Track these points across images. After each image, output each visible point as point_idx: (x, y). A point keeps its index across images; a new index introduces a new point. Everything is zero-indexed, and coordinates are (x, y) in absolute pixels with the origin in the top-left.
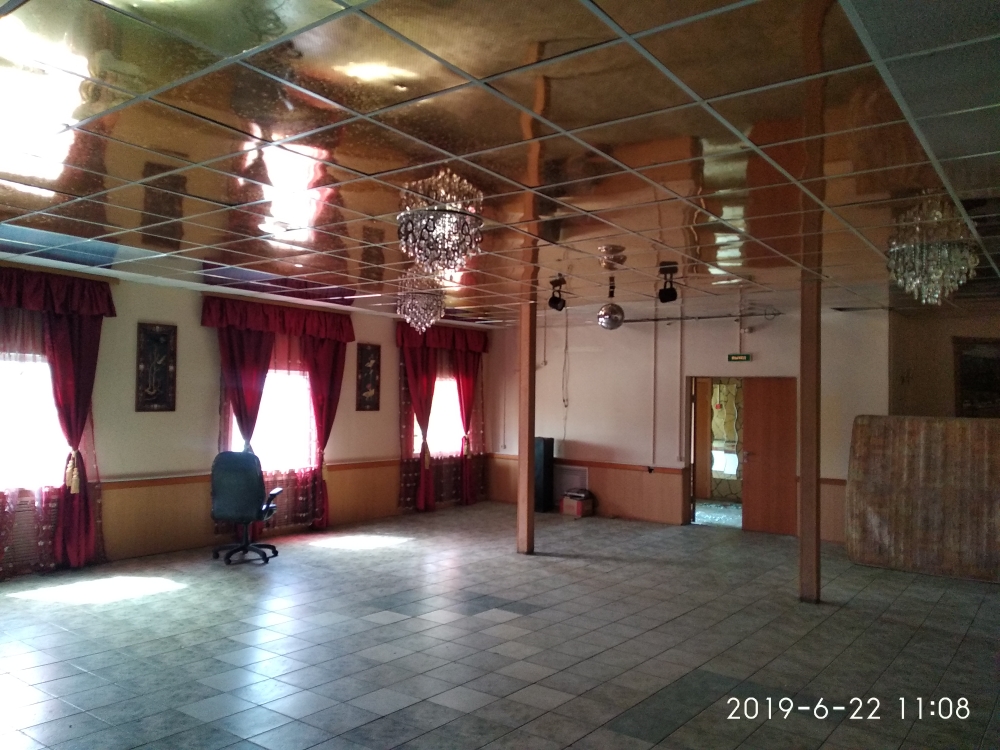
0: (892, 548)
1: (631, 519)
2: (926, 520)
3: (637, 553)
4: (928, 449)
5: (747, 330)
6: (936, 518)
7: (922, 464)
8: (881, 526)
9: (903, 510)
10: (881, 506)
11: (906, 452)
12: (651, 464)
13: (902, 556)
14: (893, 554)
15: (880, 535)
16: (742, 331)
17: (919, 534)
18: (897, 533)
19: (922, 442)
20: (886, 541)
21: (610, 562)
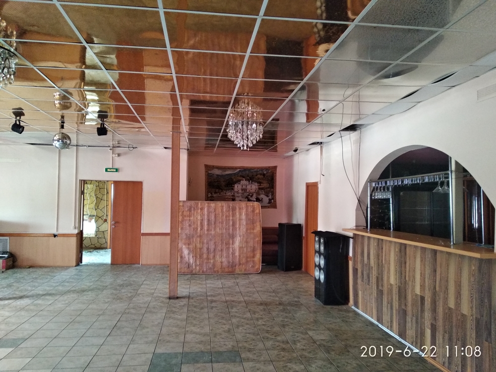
0: (194, 265)
1: (41, 267)
2: (208, 249)
3: (60, 288)
4: (208, 216)
5: (116, 155)
6: (212, 247)
7: (206, 223)
8: (189, 254)
9: (198, 246)
10: (189, 245)
11: (199, 218)
12: (55, 232)
13: (198, 268)
14: (194, 267)
15: (189, 258)
16: (114, 155)
17: (205, 256)
18: (196, 257)
19: (206, 213)
20: (191, 261)
21: (47, 297)
